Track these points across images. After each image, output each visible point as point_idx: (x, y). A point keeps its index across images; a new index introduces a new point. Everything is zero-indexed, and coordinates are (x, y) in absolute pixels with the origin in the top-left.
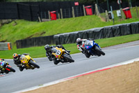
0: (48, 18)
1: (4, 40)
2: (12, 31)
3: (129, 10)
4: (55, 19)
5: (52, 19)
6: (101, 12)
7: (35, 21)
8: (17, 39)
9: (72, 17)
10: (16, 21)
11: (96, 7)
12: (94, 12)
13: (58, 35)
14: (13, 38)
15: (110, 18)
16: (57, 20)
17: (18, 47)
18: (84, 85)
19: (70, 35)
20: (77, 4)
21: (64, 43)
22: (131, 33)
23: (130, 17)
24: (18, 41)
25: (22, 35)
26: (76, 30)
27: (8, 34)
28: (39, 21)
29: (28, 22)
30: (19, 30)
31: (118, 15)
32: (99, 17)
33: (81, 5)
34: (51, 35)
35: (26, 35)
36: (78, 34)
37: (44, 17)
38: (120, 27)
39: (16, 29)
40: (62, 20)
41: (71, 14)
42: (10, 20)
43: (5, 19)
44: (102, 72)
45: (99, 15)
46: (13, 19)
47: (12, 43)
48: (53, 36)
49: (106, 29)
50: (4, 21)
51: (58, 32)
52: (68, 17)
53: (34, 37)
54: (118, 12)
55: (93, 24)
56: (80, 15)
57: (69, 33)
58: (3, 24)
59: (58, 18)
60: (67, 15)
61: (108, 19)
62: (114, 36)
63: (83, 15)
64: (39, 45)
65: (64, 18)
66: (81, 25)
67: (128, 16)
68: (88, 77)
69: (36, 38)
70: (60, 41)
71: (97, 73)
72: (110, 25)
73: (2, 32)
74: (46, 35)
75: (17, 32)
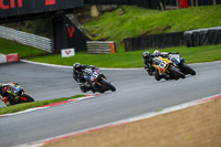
0: (174, 4)
1: (105, 35)
2: (117, 23)
4: (186, 7)
5: (182, 7)
7: (155, 8)
8: (125, 37)
9: (212, 4)
10: (124, 7)
13: (191, 32)
14: (120, 34)
16: (189, 8)
17: (127, 50)
19: (209, 31)
21: (200, 44)
24: (128, 39)
25: (134, 31)
26: (217, 25)
27: (111, 28)
28: (160, 9)
29: (143, 10)
30: (129, 23)
34: (179, 30)
35: (140, 31)
37: (168, 4)
39: (123, 21)
40: (197, 8)
42: (115, 6)
43: (106, 4)
46: (120, 4)
47: (118, 43)
48: (182, 33)
50: (104, 7)
51: (191, 27)
52: (205, 4)
53: (153, 33)
57: (207, 29)
58: (102, 12)
59: (190, 5)
60: (205, 1)
65: (200, 5)
70: (194, 41)
73: (101, 24)
74: (172, 31)
75: (125, 26)
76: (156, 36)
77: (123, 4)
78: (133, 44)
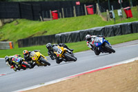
0: (49, 17)
1: (6, 39)
2: (14, 30)
3: (130, 9)
4: (57, 18)
5: (54, 19)
6: (102, 11)
7: (37, 20)
9: (73, 16)
10: (18, 20)
11: (98, 7)
12: (95, 12)
13: (60, 35)
14: (15, 37)
15: (112, 17)
16: (59, 19)
17: (19, 46)
18: (85, 84)
19: (71, 34)
20: (78, 3)
21: (66, 42)
22: (132, 32)
23: (131, 16)
24: (20, 40)
25: (23, 35)
26: (77, 29)
27: (10, 34)
28: (40, 20)
29: (30, 22)
30: (21, 30)
31: (119, 14)
32: (100, 16)
33: (82, 4)
35: (28, 35)
36: (79, 33)
37: (45, 17)
38: (121, 26)
39: (17, 29)
40: (64, 19)
41: (73, 13)
42: (12, 20)
43: (6, 18)
44: (103, 71)
45: (100, 14)
46: (15, 18)
47: (14, 42)
48: (54, 35)
49: (107, 28)
50: (6, 20)
51: (60, 31)
52: (69, 17)
53: (36, 36)
54: (119, 11)
55: (94, 24)
56: (81, 15)
57: (70, 33)
58: (4, 24)
59: (59, 17)
60: (69, 14)
61: (109, 19)
62: (115, 35)
63: (84, 14)
64: (40, 44)
65: (65, 17)
66: (83, 25)
67: (129, 15)
68: (89, 76)
69: (37, 38)
70: (62, 40)
71: (98, 72)
72: (111, 25)
73: (3, 31)
74: (47, 34)
75: (18, 32)
76: (37, 37)
77: (17, 18)
78: (24, 43)
